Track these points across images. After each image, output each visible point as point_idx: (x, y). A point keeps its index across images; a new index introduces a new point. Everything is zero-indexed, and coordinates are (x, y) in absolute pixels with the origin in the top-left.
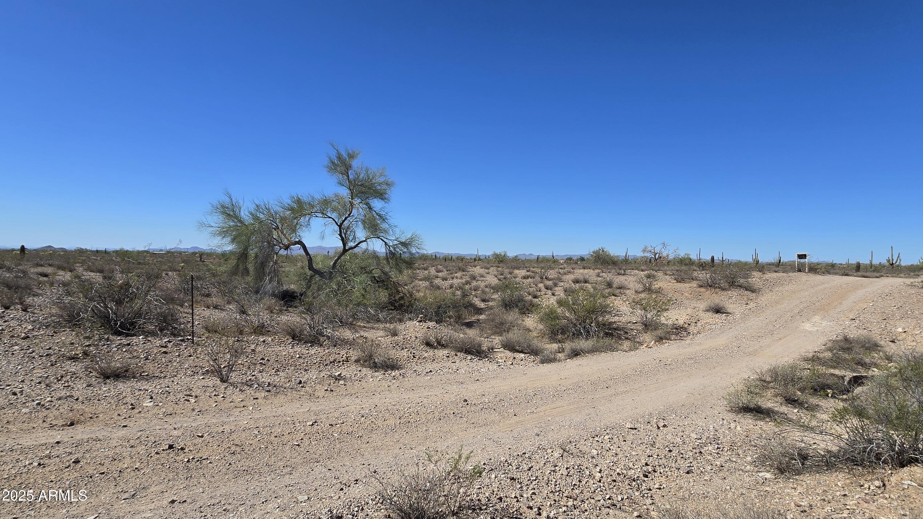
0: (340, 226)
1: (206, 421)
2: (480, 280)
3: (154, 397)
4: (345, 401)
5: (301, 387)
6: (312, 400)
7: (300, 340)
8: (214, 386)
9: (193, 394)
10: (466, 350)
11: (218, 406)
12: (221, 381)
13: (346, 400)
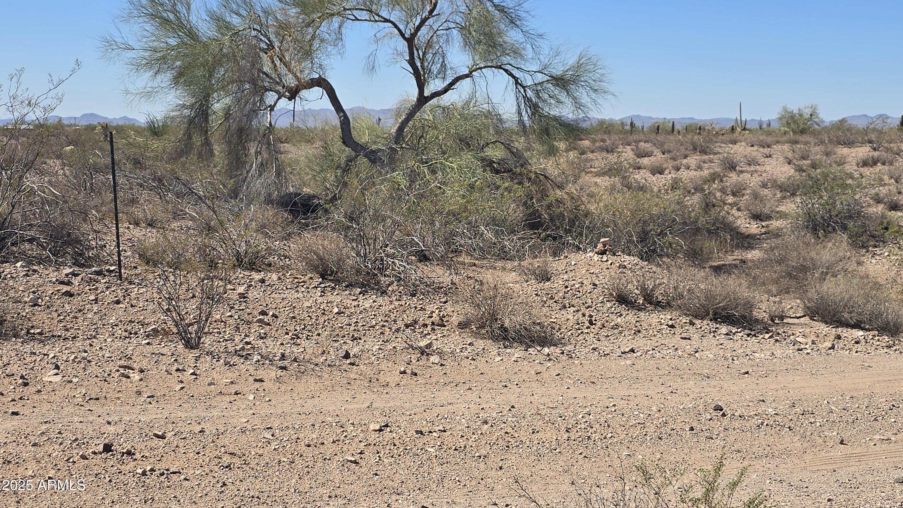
0: (410, 41)
1: (166, 414)
2: (747, 172)
3: (62, 368)
4: (445, 395)
5: (350, 364)
6: (375, 390)
7: (338, 281)
8: (173, 354)
9: (135, 366)
10: (715, 314)
11: (185, 390)
12: (186, 346)
13: (447, 393)
